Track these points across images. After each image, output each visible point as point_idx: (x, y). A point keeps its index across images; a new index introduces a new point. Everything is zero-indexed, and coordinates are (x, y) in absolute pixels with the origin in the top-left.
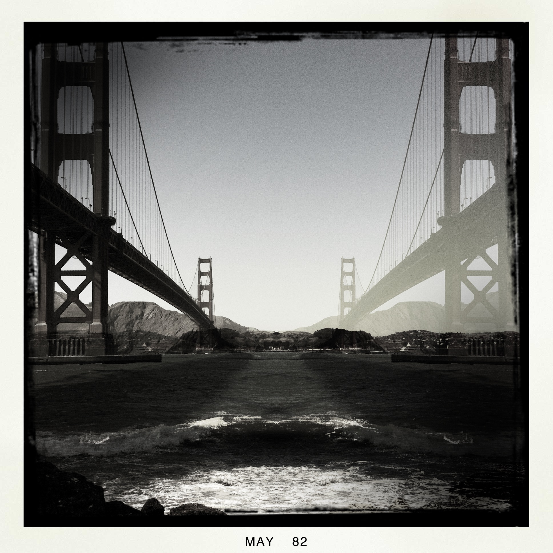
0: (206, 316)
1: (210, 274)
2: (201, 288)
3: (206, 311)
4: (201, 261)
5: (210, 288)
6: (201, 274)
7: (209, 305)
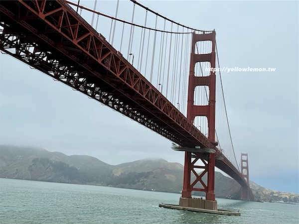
0: (245, 181)
1: (247, 161)
2: (243, 167)
3: (246, 179)
4: (243, 155)
5: (247, 168)
6: (242, 161)
7: (247, 176)
